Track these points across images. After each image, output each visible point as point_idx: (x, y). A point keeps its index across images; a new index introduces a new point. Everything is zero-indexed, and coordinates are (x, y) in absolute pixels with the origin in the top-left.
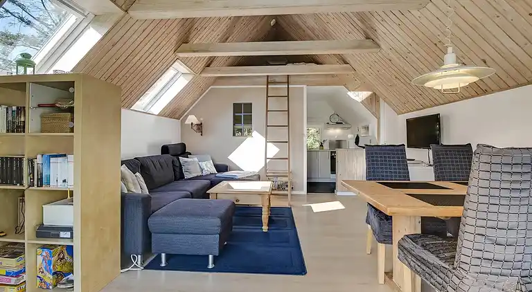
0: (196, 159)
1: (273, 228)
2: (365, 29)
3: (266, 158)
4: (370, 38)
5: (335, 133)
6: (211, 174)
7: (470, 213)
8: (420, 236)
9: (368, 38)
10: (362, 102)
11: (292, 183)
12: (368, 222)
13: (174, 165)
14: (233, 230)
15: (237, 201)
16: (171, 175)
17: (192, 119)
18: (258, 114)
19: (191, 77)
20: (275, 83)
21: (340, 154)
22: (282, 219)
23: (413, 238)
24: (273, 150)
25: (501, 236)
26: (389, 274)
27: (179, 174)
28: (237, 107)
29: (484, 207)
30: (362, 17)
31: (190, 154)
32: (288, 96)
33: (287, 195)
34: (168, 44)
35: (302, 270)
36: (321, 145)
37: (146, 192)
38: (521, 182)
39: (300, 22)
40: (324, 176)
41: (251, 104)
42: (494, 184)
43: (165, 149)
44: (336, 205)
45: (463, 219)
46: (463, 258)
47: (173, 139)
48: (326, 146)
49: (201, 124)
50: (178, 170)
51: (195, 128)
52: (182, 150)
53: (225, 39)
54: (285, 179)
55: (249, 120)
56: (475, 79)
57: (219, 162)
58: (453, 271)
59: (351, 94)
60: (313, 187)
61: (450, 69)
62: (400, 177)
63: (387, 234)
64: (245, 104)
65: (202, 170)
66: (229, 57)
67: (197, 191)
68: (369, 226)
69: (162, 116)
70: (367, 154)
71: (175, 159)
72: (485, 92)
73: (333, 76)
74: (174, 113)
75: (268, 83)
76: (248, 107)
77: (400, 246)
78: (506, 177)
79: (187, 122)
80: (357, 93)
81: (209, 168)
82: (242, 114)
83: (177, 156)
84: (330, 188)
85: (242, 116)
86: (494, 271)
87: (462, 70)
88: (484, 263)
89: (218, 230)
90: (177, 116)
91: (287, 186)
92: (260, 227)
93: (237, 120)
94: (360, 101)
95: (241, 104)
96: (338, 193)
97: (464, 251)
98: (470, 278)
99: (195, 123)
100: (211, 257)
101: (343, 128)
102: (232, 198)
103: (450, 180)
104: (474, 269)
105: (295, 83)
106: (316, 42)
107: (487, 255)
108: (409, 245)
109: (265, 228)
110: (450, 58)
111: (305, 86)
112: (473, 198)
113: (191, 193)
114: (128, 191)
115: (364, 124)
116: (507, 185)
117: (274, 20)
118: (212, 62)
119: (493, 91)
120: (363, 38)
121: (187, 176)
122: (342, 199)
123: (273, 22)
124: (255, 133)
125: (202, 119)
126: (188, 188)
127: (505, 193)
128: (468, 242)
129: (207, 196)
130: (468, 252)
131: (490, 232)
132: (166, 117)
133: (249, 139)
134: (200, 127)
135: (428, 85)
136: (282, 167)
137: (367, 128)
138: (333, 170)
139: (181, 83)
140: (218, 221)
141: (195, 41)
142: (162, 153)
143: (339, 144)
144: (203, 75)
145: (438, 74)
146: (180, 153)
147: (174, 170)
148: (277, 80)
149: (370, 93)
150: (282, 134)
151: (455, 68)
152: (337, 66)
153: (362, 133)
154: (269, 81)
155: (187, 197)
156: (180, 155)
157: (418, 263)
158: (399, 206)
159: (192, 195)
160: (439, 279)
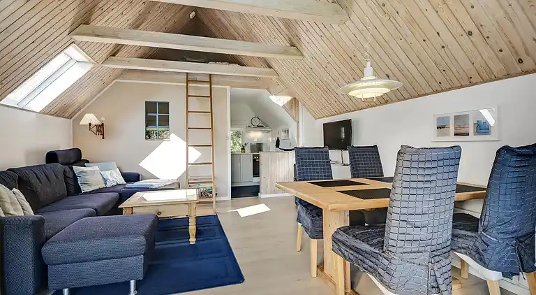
0: (96, 168)
1: (201, 239)
2: (291, 37)
3: (188, 164)
4: (294, 44)
5: (256, 136)
6: (118, 185)
7: (395, 203)
8: (348, 228)
9: (293, 45)
10: (284, 106)
11: (216, 189)
12: (299, 220)
13: (66, 177)
14: (156, 247)
15: (159, 213)
16: (63, 189)
17: (90, 118)
18: (176, 114)
19: (88, 67)
20: (196, 81)
21: (263, 156)
22: (210, 227)
23: (345, 230)
24: (195, 155)
25: (418, 220)
26: (321, 266)
27: (73, 188)
28: (150, 107)
29: (405, 198)
30: (288, 24)
31: (88, 162)
32: (211, 97)
33: (211, 202)
34: (62, 22)
35: (239, 278)
36: (243, 149)
37: (30, 212)
38: (430, 175)
39: (223, 20)
40: (247, 179)
41: (168, 103)
42: (414, 178)
43: (52, 157)
44: (261, 208)
45: (389, 209)
46: (391, 243)
47: (61, 143)
48: (248, 150)
49: (103, 125)
50: (70, 181)
51: (95, 129)
52: (76, 157)
53: (136, 26)
54: (208, 186)
55: (165, 121)
56: (387, 90)
57: (127, 170)
58: (383, 254)
59: (273, 98)
60: (237, 192)
61: (367, 81)
62: (325, 176)
63: (318, 229)
64: (159, 103)
65: (105, 180)
66: (141, 47)
67: (104, 206)
68: (300, 224)
69: (47, 114)
70: (297, 156)
71: (67, 168)
72: (387, 102)
73: (256, 79)
74: (63, 110)
75: (188, 81)
76: (165, 106)
77: (335, 240)
78: (421, 171)
79: (82, 123)
80: (278, 97)
81: (115, 178)
82: (157, 115)
83: (70, 164)
84: (254, 191)
85: (157, 116)
86: (414, 250)
87: (379, 83)
88: (407, 244)
89: (143, 249)
90: (67, 115)
91: (211, 193)
92: (187, 240)
93: (150, 121)
94: (281, 105)
95: (156, 102)
96: (262, 195)
97: (391, 236)
98: (397, 258)
99: (93, 124)
100: (132, 282)
101: (263, 132)
102: (153, 211)
103: (363, 177)
104: (400, 250)
105: (218, 83)
106: (239, 43)
107: (408, 237)
108: (343, 237)
109: (193, 240)
110: (369, 71)
111: (228, 87)
112: (398, 190)
113: (96, 210)
114: (5, 213)
115: (285, 128)
116: (421, 178)
117: (194, 13)
118: (118, 51)
119: (392, 101)
120: (288, 45)
121: (85, 189)
122: (266, 202)
123: (192, 15)
124: (173, 137)
125: (103, 119)
126: (89, 204)
127: (420, 185)
128: (394, 228)
129: (120, 212)
130: (394, 236)
131: (411, 218)
132: (51, 115)
133: (165, 143)
134: (101, 129)
135: (351, 93)
136: (205, 172)
137: (287, 131)
138: (256, 173)
139: (75, 73)
140: (142, 239)
141: (99, 23)
142: (47, 163)
143: (258, 147)
144: (106, 66)
145: (359, 85)
146: (72, 161)
147: (66, 183)
148: (199, 78)
149: (290, 98)
150: (205, 137)
151: (372, 80)
152: (262, 69)
153: (282, 136)
154: (189, 79)
155: (91, 215)
156: (74, 163)
157: (351, 252)
158: (337, 202)
159: (97, 213)
160: (370, 263)
